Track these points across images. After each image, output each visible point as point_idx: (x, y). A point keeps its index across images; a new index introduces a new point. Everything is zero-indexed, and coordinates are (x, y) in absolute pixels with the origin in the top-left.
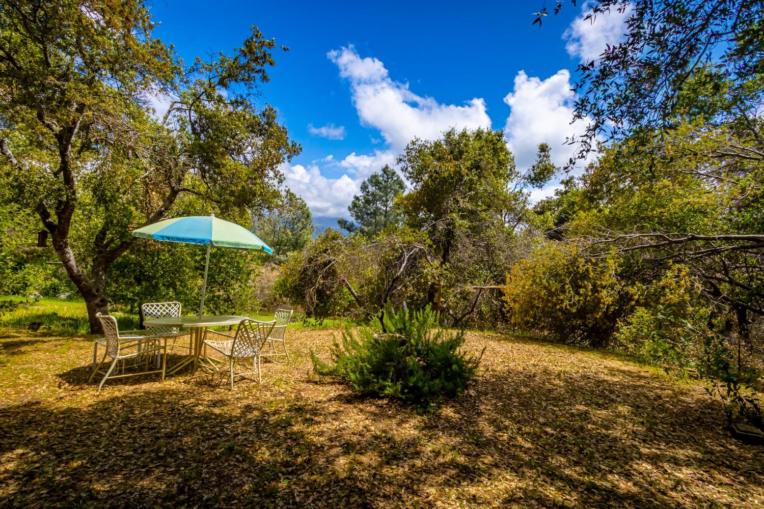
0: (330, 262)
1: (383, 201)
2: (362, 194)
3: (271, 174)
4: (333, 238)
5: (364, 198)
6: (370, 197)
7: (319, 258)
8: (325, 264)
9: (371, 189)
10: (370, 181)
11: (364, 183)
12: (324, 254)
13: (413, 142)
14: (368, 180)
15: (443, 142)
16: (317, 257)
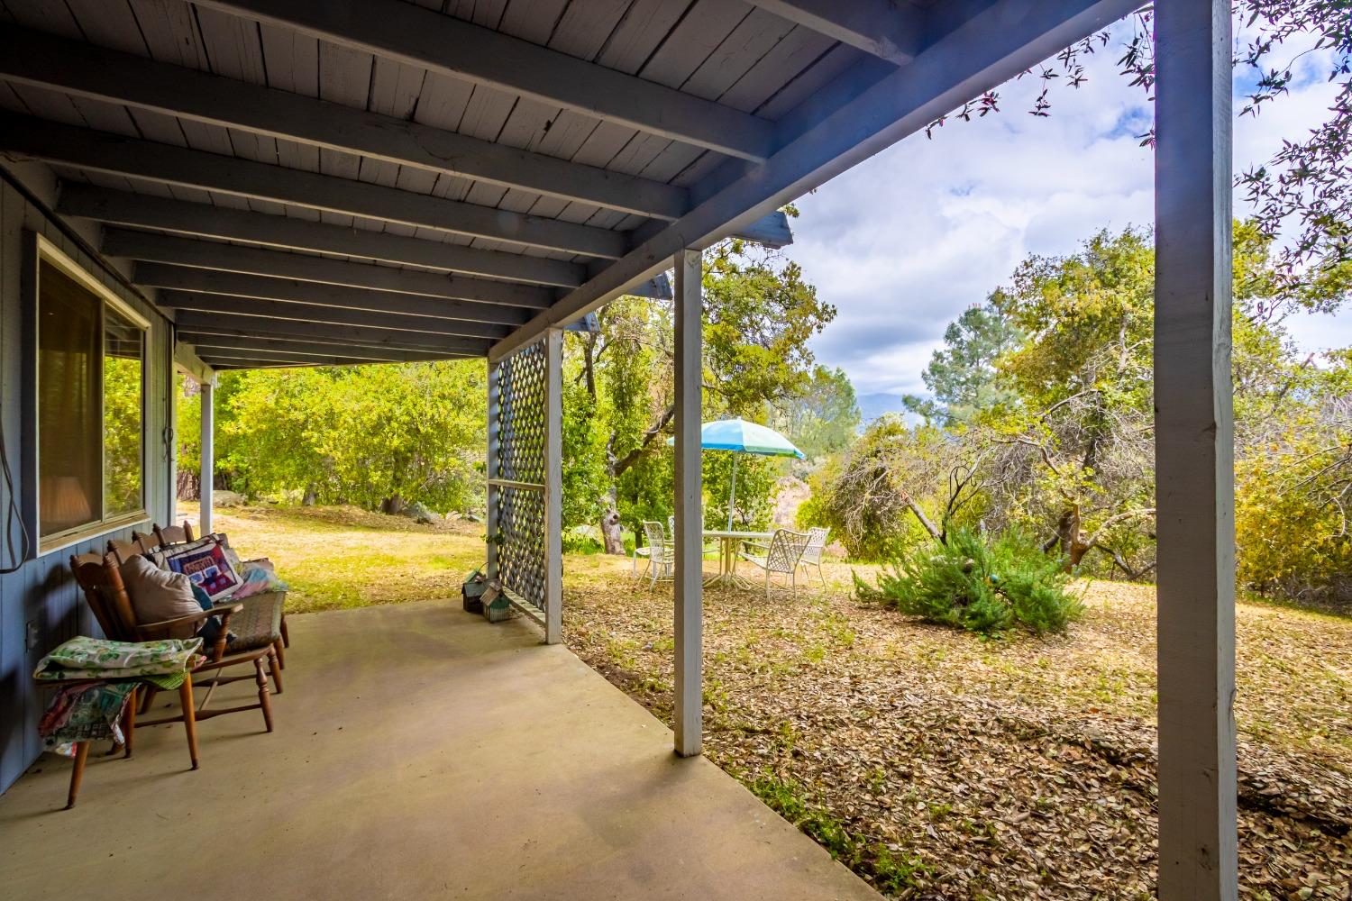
0: (883, 470)
1: (991, 357)
2: (949, 348)
3: (796, 353)
4: (890, 433)
5: (953, 352)
6: (964, 352)
7: (866, 465)
8: (876, 474)
9: (967, 335)
10: (965, 321)
11: (953, 326)
12: (874, 459)
13: (1026, 264)
14: (961, 321)
15: (1083, 258)
16: (862, 463)
